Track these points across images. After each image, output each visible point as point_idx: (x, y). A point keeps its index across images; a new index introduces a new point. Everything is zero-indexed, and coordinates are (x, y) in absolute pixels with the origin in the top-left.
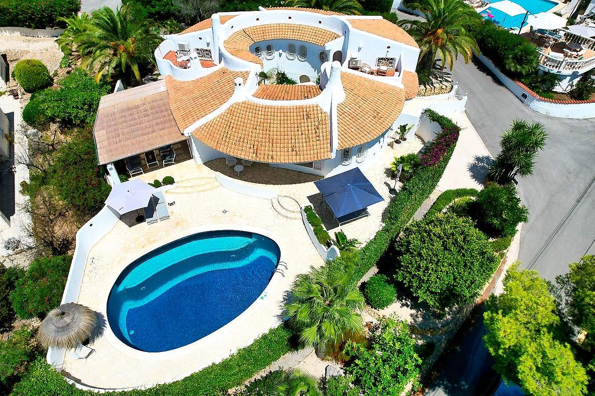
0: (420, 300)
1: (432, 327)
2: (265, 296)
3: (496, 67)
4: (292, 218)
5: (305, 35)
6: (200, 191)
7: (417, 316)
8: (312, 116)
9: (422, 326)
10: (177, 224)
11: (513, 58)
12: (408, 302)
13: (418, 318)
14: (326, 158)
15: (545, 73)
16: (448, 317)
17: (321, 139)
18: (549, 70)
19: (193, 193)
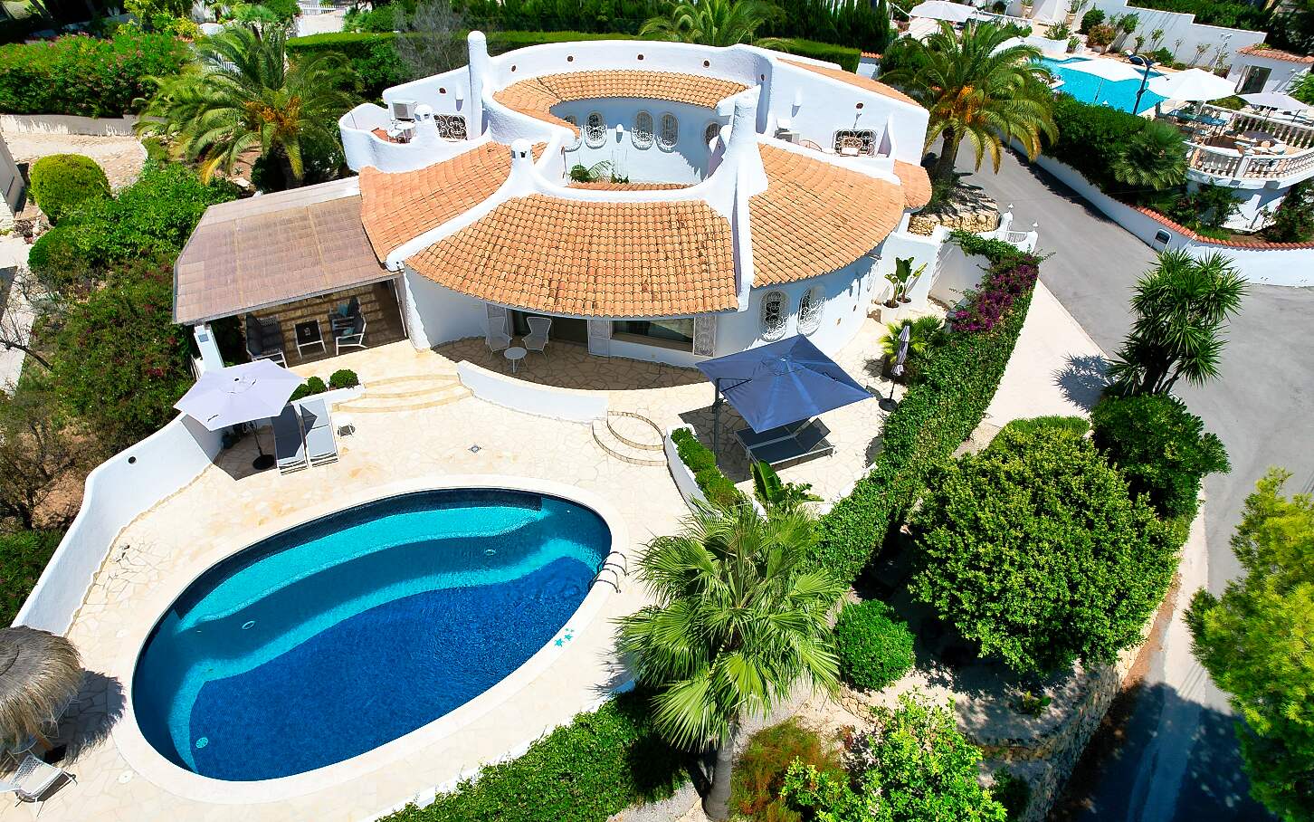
0: (985, 650)
1: (1015, 738)
2: (568, 637)
3: (1091, 184)
4: (642, 463)
5: (673, 90)
6: (419, 407)
7: (971, 709)
8: (691, 224)
9: (987, 735)
10: (354, 474)
11: (1129, 158)
12: (945, 675)
13: (975, 713)
14: (724, 306)
15: (1204, 187)
16: (1056, 712)
17: (713, 268)
18: (1212, 180)
19: (401, 409)
